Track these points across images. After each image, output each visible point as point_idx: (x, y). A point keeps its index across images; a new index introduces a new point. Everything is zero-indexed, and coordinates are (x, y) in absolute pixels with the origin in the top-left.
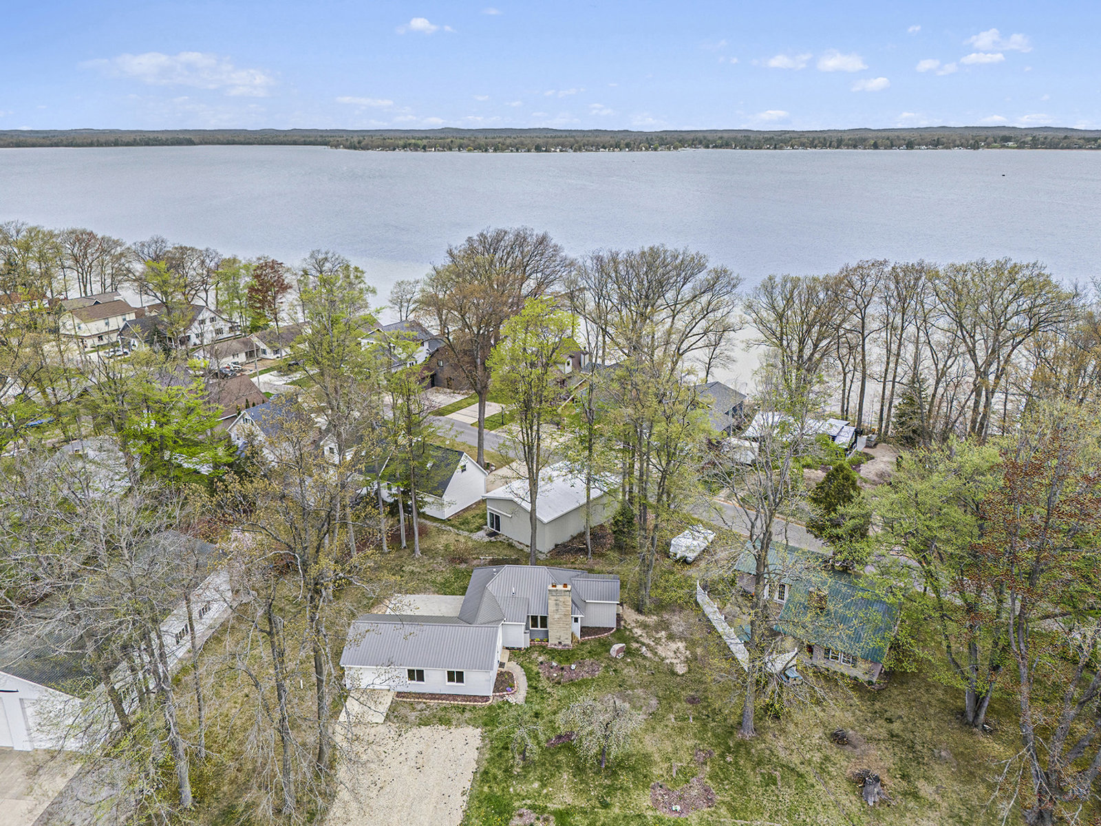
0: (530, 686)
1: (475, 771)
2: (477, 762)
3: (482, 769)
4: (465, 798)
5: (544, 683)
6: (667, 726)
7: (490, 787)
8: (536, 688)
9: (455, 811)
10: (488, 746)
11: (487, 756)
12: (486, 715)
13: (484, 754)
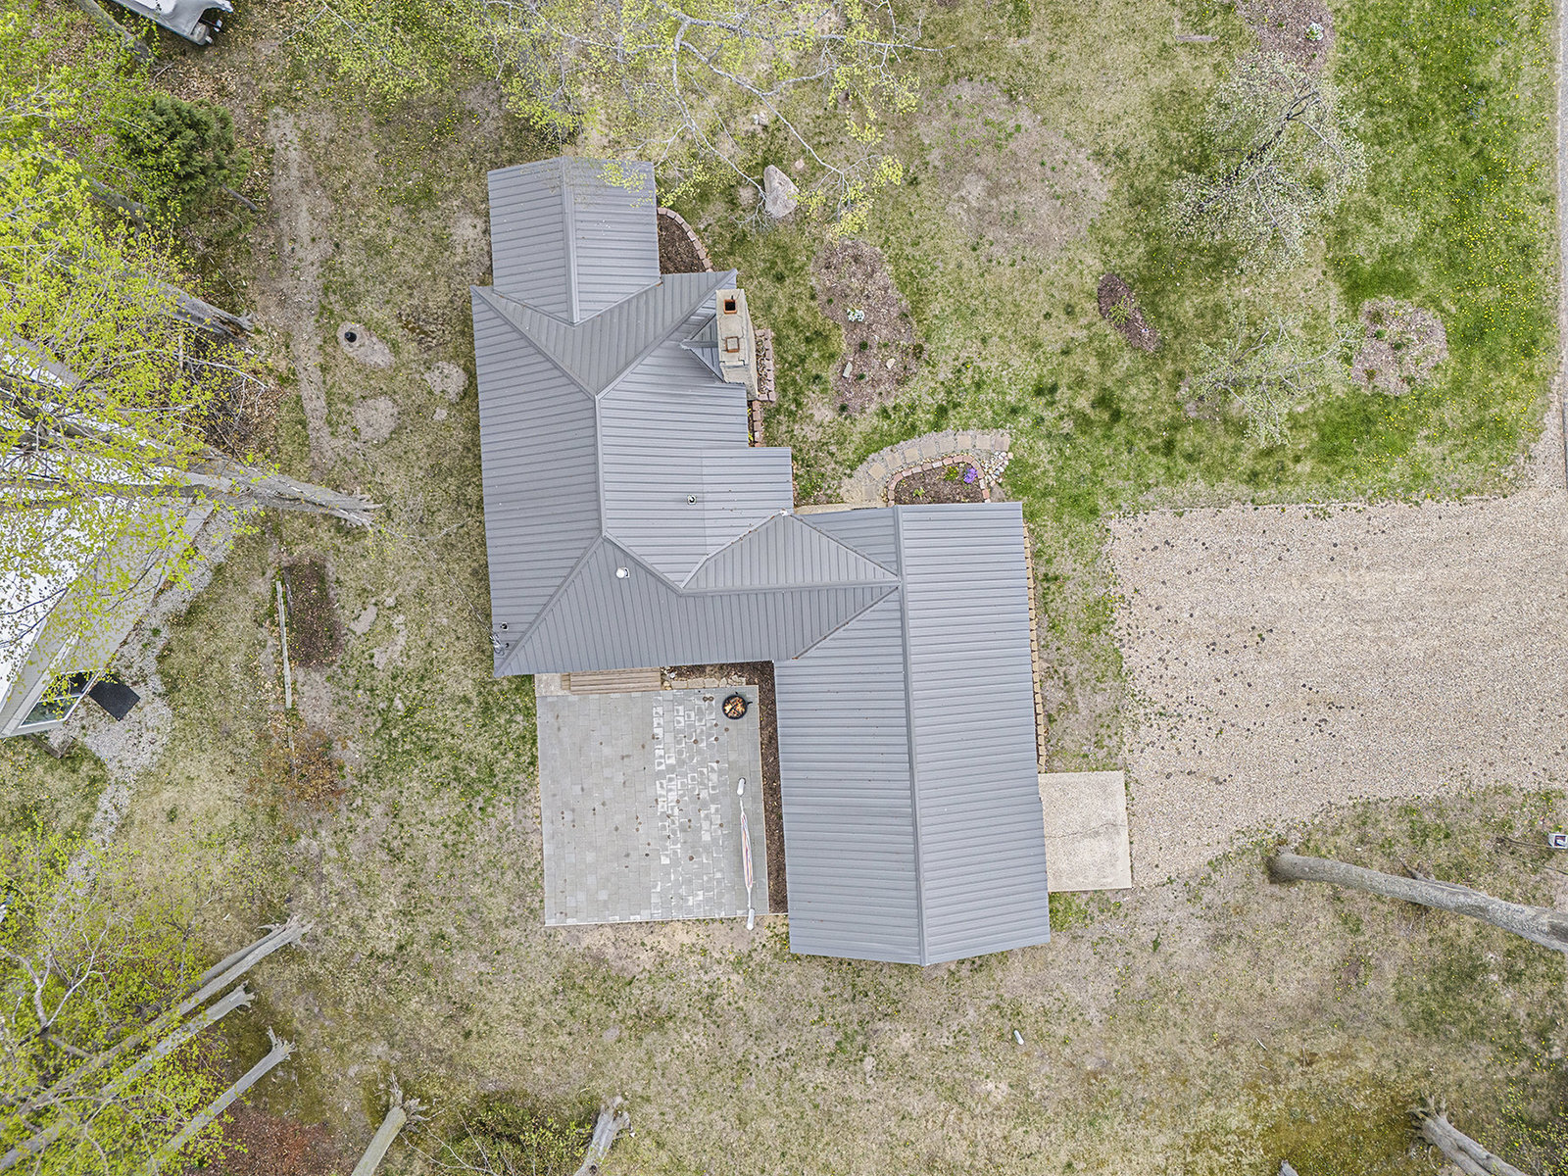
0: (936, 427)
1: (1250, 506)
2: (1221, 505)
3: (1244, 489)
4: (1335, 508)
5: (924, 390)
6: (1052, 58)
7: (1297, 459)
8: (942, 411)
9: (1374, 522)
10: (1167, 490)
11: (1201, 486)
12: (1059, 519)
13: (1196, 495)
